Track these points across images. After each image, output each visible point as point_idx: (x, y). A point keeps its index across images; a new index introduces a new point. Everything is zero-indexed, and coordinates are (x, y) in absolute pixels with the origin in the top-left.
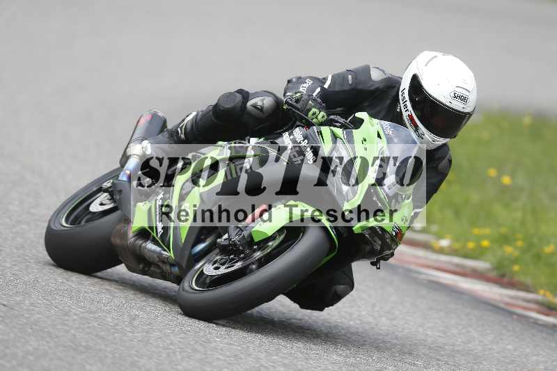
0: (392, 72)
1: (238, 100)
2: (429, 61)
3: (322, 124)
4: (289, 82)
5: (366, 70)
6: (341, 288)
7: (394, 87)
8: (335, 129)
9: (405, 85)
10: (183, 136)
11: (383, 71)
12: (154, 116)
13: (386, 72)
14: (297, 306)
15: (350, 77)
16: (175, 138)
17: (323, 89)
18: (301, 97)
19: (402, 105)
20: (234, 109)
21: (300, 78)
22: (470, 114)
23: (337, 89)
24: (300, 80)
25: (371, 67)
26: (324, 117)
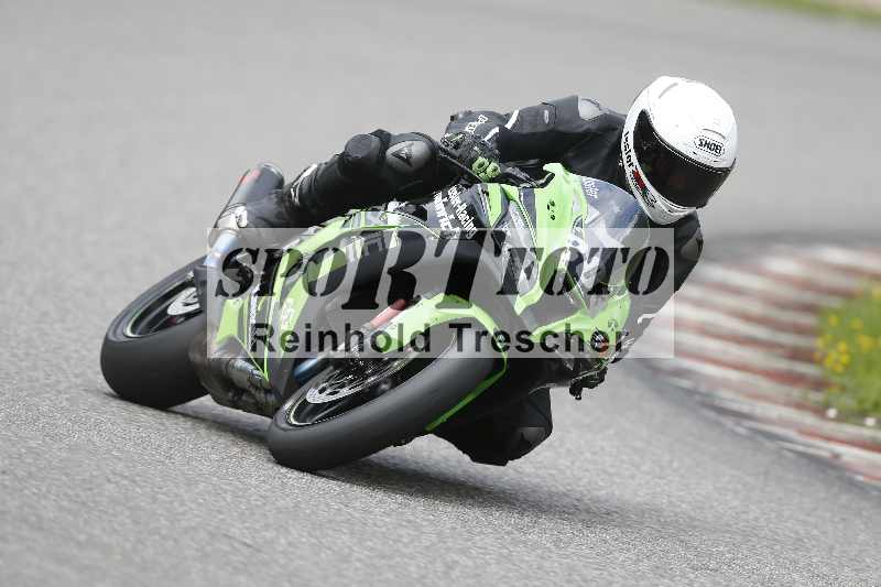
0: (612, 106)
1: (373, 145)
2: (665, 91)
3: (492, 180)
4: (452, 118)
5: (573, 103)
6: (530, 431)
7: (614, 129)
8: (507, 188)
9: (630, 126)
10: (297, 200)
11: (598, 105)
12: (265, 172)
13: (602, 105)
14: (467, 458)
15: (546, 113)
16: (287, 204)
17: (503, 130)
18: (463, 139)
19: (624, 157)
20: (366, 159)
21: (470, 113)
22: (726, 172)
23: (525, 132)
24: (470, 116)
25: (580, 97)
26: (496, 170)
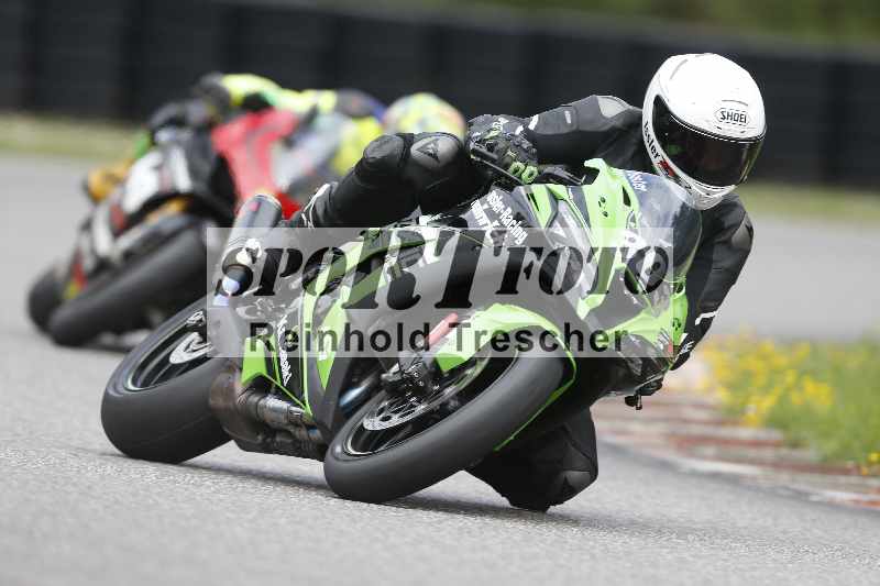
1: (396, 143)
8: (553, 187)
9: (648, 115)
10: (310, 224)
11: (620, 102)
15: (567, 113)
17: (527, 130)
23: (548, 133)
26: (531, 175)
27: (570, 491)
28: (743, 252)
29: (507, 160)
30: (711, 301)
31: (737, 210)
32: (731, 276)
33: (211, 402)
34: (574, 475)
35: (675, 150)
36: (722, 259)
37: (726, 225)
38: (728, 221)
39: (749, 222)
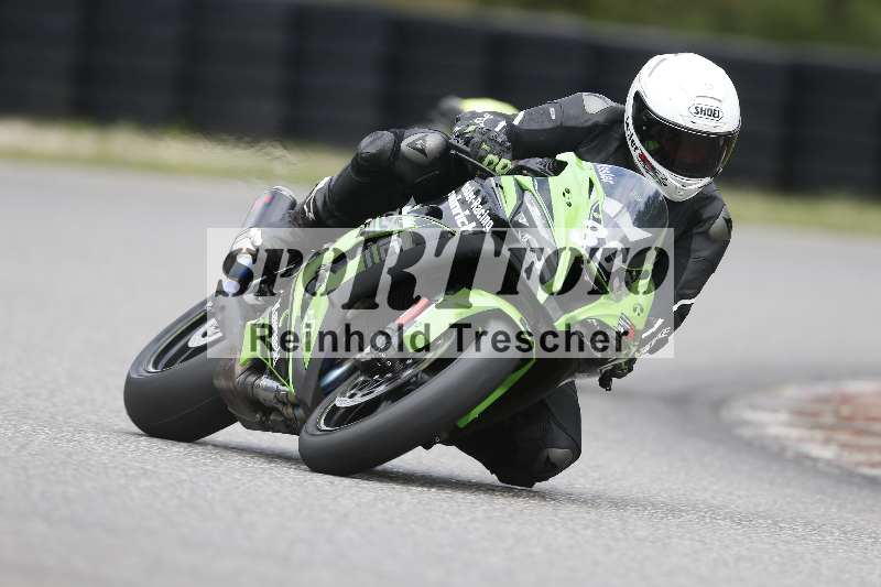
8: (521, 178)
10: (311, 215)
11: (604, 100)
15: (552, 110)
16: (301, 220)
17: (510, 125)
21: (475, 112)
23: (532, 128)
24: (475, 115)
26: (505, 166)
27: (553, 469)
28: (722, 244)
29: (482, 153)
30: (689, 288)
31: (715, 203)
32: (710, 266)
33: (216, 382)
34: (557, 453)
35: (653, 145)
36: (701, 250)
37: (704, 216)
38: (707, 213)
39: (727, 214)
